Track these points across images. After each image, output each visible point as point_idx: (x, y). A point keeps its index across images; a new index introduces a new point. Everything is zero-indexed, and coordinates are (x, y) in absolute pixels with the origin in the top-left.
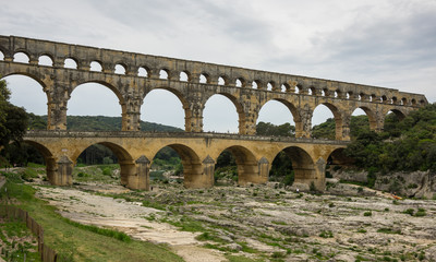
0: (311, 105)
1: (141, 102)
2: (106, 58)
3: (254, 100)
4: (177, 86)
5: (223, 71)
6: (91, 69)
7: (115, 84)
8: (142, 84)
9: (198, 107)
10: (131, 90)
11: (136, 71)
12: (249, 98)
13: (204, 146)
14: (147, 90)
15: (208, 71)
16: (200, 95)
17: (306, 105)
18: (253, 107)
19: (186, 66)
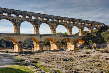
0: (72, 26)
1: (20, 25)
2: (8, 12)
3: (55, 24)
4: (31, 20)
5: (45, 16)
6: (4, 15)
7: (11, 19)
8: (20, 20)
9: (38, 27)
10: (16, 21)
11: (18, 15)
12: (53, 24)
13: (40, 38)
14: (22, 21)
15: (41, 16)
16: (38, 23)
17: (70, 26)
18: (55, 26)
19: (34, 15)
